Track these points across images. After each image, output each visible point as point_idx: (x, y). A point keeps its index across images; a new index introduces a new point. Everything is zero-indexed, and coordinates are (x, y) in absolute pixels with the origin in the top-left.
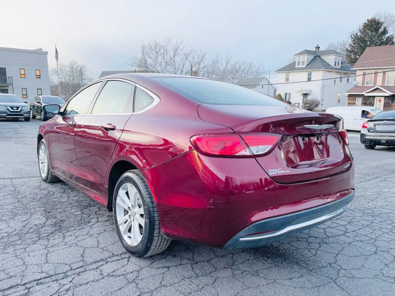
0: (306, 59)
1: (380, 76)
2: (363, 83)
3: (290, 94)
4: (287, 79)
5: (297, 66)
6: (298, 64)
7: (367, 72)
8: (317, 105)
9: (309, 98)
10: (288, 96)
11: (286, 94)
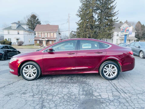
0: (16, 26)
1: (43, 34)
2: (38, 36)
3: (11, 39)
4: (9, 33)
5: (12, 28)
6: (13, 27)
7: (39, 33)
8: (23, 43)
9: (19, 41)
10: (10, 40)
11: (9, 39)
